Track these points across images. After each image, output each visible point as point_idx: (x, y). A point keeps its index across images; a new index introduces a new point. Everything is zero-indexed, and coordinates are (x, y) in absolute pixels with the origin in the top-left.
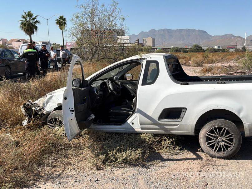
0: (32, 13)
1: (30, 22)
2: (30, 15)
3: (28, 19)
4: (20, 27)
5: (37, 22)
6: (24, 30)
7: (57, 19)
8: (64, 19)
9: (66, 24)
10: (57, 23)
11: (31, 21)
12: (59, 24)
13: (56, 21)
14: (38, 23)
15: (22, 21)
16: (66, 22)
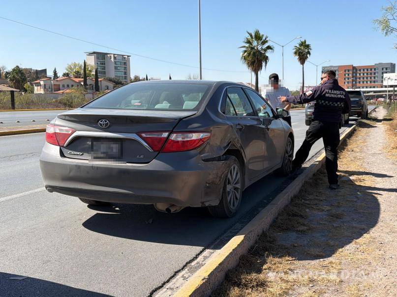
0: (261, 33)
1: (257, 48)
2: (258, 37)
3: (255, 43)
4: (242, 58)
5: (269, 48)
6: (248, 64)
7: (296, 47)
8: (308, 46)
9: (310, 54)
10: (295, 53)
11: (259, 48)
12: (299, 55)
13: (295, 50)
14: (270, 50)
15: (244, 47)
16: (309, 50)
